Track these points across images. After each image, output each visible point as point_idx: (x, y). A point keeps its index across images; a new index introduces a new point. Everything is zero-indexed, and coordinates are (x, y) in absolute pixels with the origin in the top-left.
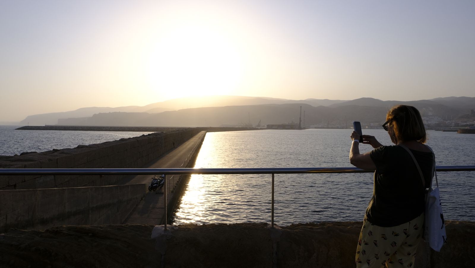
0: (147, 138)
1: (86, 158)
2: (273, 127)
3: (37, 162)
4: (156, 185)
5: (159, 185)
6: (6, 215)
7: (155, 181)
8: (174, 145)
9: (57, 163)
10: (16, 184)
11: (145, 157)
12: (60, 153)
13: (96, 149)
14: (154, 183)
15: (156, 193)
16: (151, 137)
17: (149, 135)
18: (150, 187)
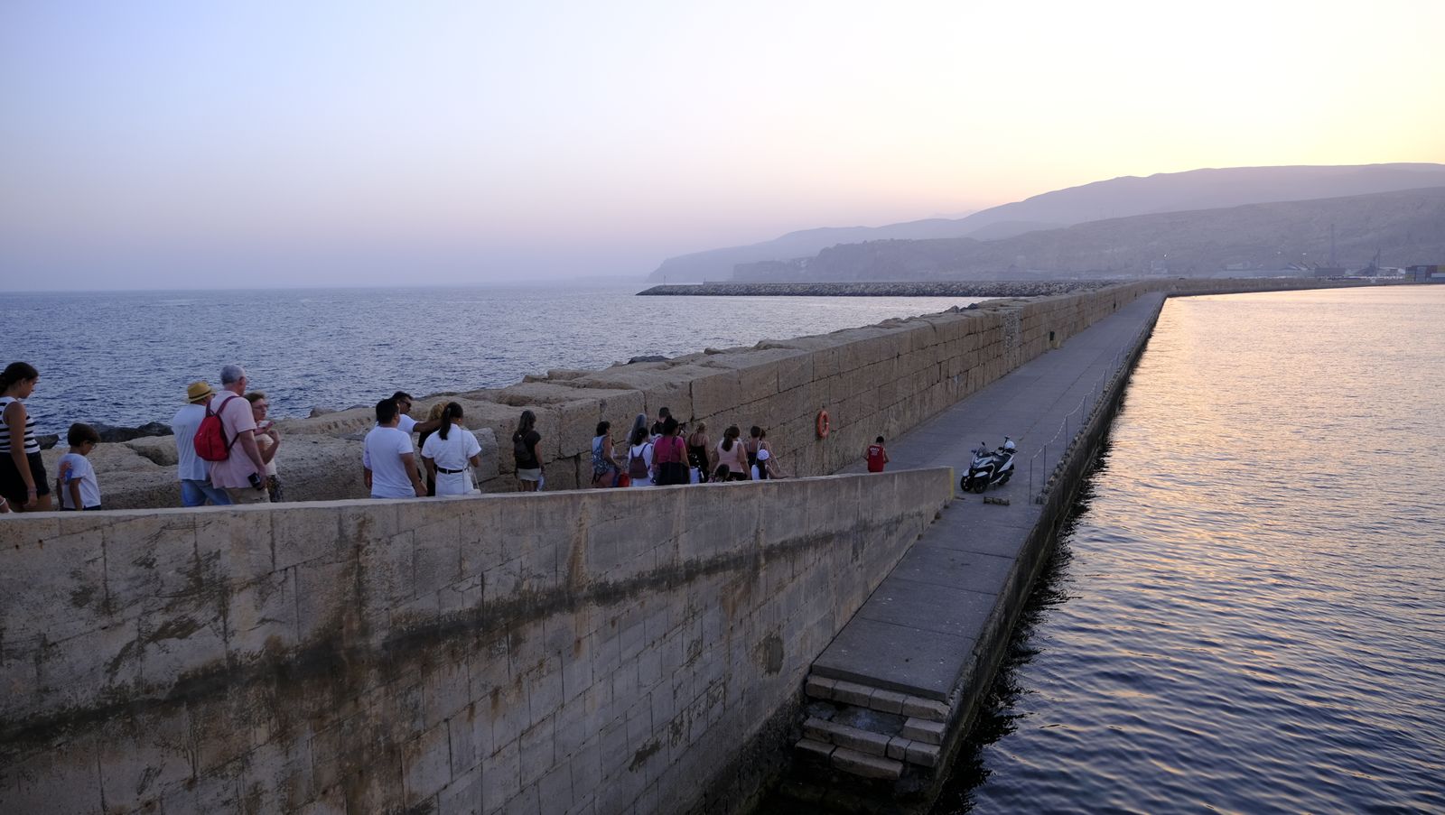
0: (964, 318)
1: (776, 380)
2: (1434, 275)
3: (634, 391)
4: (985, 473)
5: (996, 475)
6: (482, 575)
7: (981, 462)
8: (1052, 339)
9: (691, 395)
10: (578, 454)
11: (956, 379)
12: (703, 366)
13: (804, 353)
14: (980, 467)
15: (985, 502)
16: (977, 313)
17: (973, 307)
18: (964, 478)
